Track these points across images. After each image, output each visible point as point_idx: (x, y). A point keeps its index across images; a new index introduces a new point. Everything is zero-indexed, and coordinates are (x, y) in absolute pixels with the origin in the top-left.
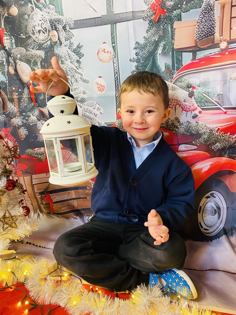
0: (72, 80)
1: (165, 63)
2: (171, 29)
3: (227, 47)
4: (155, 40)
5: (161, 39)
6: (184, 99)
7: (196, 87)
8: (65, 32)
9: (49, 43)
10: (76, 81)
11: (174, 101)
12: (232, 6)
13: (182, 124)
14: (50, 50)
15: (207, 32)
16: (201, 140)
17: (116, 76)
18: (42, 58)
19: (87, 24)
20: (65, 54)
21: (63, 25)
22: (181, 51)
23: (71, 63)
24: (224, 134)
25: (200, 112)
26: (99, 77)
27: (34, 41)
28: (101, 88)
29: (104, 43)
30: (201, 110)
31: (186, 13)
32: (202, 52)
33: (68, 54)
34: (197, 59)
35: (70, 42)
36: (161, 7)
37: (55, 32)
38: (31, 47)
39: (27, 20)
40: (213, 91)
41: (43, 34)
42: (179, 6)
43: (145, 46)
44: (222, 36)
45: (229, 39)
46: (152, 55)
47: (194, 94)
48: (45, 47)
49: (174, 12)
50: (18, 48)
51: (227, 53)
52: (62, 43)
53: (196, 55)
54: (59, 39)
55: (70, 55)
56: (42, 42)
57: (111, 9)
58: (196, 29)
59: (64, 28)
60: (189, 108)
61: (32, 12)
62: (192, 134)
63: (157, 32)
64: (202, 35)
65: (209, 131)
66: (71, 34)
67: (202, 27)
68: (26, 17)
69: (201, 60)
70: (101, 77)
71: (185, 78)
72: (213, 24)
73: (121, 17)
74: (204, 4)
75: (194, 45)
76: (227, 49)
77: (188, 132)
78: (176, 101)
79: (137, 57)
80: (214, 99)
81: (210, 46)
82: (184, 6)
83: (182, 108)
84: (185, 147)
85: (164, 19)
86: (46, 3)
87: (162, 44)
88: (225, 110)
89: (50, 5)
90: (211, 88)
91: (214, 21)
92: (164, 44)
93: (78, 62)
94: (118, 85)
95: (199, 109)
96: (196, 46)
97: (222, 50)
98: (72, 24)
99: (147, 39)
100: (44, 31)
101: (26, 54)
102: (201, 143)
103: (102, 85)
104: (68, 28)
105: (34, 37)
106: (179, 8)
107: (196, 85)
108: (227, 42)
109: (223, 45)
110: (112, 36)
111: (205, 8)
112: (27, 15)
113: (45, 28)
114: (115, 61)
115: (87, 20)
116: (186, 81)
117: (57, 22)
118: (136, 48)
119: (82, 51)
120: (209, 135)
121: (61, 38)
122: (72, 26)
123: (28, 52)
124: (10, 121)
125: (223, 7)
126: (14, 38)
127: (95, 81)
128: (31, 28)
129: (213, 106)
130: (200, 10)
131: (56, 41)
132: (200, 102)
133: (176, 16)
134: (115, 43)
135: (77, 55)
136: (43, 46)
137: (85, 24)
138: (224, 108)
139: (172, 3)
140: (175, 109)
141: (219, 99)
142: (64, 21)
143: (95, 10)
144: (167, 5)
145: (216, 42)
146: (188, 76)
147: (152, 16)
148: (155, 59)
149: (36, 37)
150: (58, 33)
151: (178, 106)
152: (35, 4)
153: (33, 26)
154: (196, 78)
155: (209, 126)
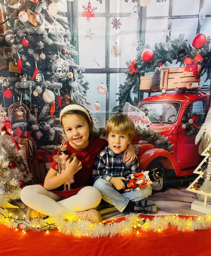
0: (80, 102)
1: (135, 97)
2: (139, 79)
3: (166, 92)
4: (130, 84)
5: (133, 84)
6: (143, 116)
7: (149, 111)
8: (78, 74)
9: (66, 78)
10: (83, 103)
11: (137, 117)
12: (169, 73)
13: (141, 130)
14: (66, 83)
15: (157, 83)
16: (150, 138)
17: (107, 102)
18: (61, 87)
19: (93, 72)
20: (76, 87)
21: (78, 70)
22: (143, 91)
23: (80, 92)
24: (161, 136)
25: (151, 124)
26: (97, 102)
27: (56, 76)
28: (97, 108)
29: (102, 83)
30: (151, 123)
31: (147, 73)
32: (153, 93)
33: (78, 87)
34: (151, 96)
35: (81, 80)
36: (135, 68)
37: (71, 73)
38: (54, 80)
39: (51, 63)
40: (158, 114)
41: (62, 73)
42: (144, 68)
43: (125, 87)
44: (163, 86)
45: (166, 89)
46: (128, 92)
47: (149, 114)
48: (63, 81)
49: (141, 71)
50: (46, 81)
51: (165, 95)
52: (75, 80)
53: (150, 94)
54: (74, 77)
55: (79, 88)
56: (61, 77)
57: (108, 65)
58: (151, 81)
59: (78, 72)
60: (145, 121)
61: (56, 59)
62: (146, 135)
63: (131, 81)
64: (154, 85)
65: (154, 134)
66: (82, 76)
67: (154, 81)
68: (51, 61)
69: (153, 97)
70: (98, 102)
71: (144, 105)
72: (159, 80)
73: (113, 70)
74: (156, 70)
75: (149, 89)
76: (165, 93)
77: (144, 134)
78: (139, 117)
79: (120, 92)
80: (158, 118)
81: (158, 91)
82: (146, 69)
83: (142, 121)
84: (142, 142)
85: (136, 74)
86: (69, 56)
87: (134, 87)
88: (162, 124)
89: (71, 58)
90: (157, 112)
91: (160, 79)
92: (135, 87)
93: (85, 92)
94: (108, 107)
95: (150, 123)
96: (150, 90)
97: (163, 94)
98: (84, 70)
99: (126, 83)
100: (63, 71)
101: (51, 85)
102: (150, 140)
103: (98, 106)
104: (80, 72)
105: (56, 74)
106: (144, 70)
107: (149, 110)
108: (166, 90)
109: (164, 91)
110: (107, 80)
111: (156, 72)
112: (51, 60)
113: (65, 70)
114: (107, 94)
115: (93, 70)
116: (145, 107)
117: (75, 68)
118: (119, 88)
119: (88, 86)
120: (154, 136)
121: (75, 77)
122: (84, 71)
123: (52, 84)
124: (31, 126)
125: (164, 73)
126: (43, 74)
127: (94, 104)
128: (54, 68)
129: (157, 121)
130: (153, 73)
131: (71, 78)
132: (151, 119)
133: (142, 74)
134: (108, 84)
135: (84, 88)
136: (62, 80)
137: (92, 72)
138: (162, 123)
139: (140, 66)
140: (138, 122)
141: (160, 118)
142: (79, 68)
143: (98, 65)
144: (138, 67)
145: (160, 89)
146: (146, 105)
147: (130, 72)
148: (129, 94)
149: (57, 74)
150: (73, 74)
151: (139, 120)
152: (60, 55)
153: (55, 67)
154: (150, 106)
155: (154, 131)
